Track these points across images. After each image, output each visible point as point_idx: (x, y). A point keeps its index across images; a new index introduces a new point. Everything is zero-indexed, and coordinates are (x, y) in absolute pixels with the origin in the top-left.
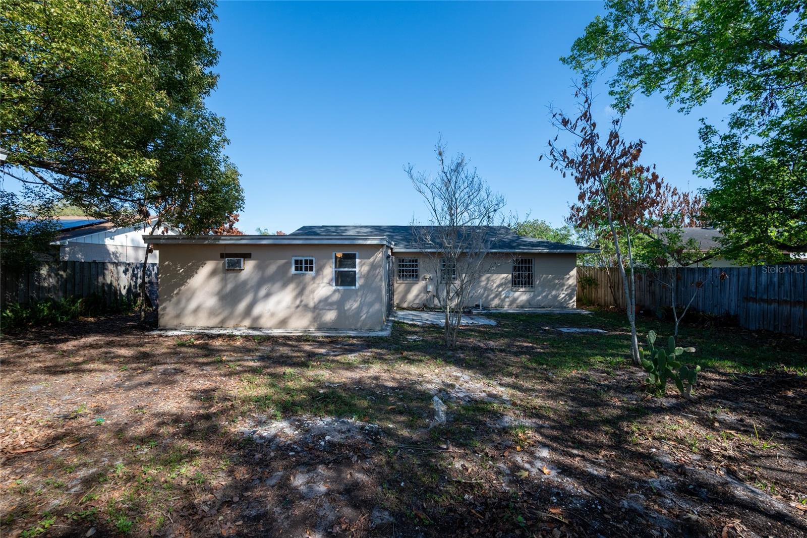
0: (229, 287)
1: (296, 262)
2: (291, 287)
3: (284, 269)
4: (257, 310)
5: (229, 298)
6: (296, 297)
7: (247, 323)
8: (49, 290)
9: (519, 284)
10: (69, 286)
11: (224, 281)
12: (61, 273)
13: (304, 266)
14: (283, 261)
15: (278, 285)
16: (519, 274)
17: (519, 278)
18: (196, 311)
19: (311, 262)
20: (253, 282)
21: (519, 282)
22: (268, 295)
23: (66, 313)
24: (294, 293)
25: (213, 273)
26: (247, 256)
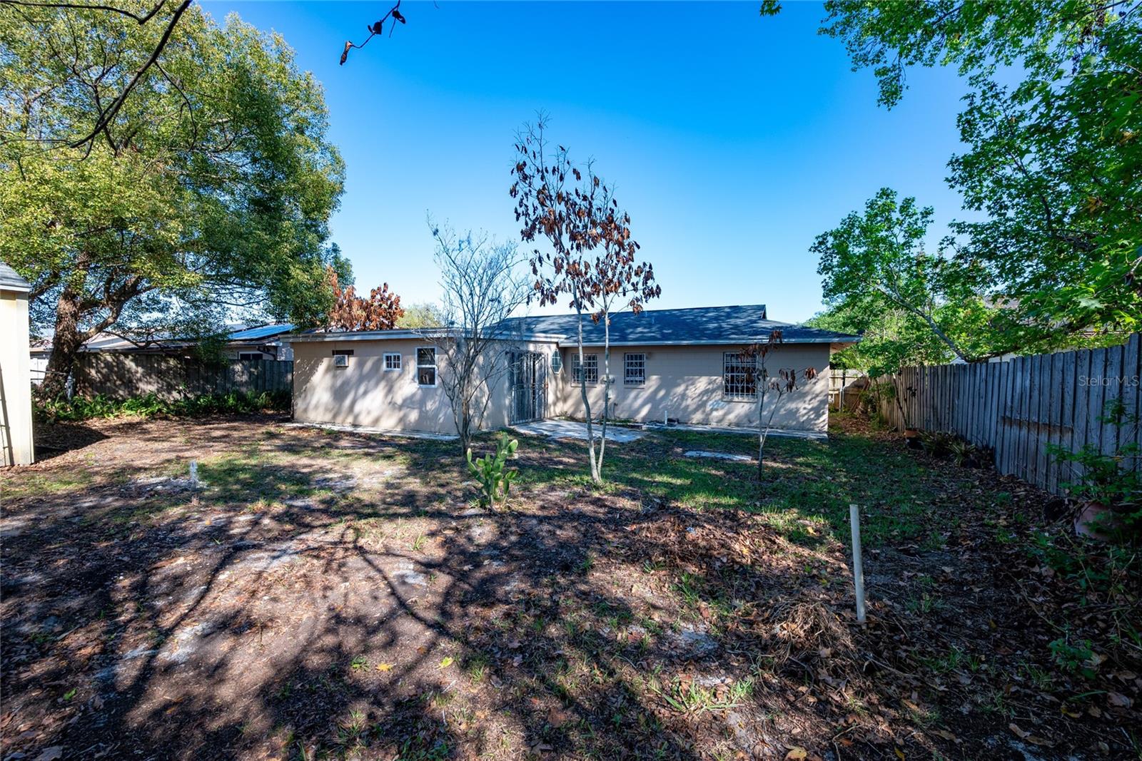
0: (339, 383)
1: (388, 358)
2: (382, 384)
3: (377, 366)
4: (357, 408)
5: (339, 394)
6: (386, 395)
7: (350, 419)
8: (242, 384)
9: (732, 391)
10: (260, 382)
11: (335, 376)
12: (252, 370)
13: (393, 362)
14: (376, 358)
15: (373, 382)
16: (732, 377)
17: (732, 382)
18: (316, 407)
19: (398, 357)
20: (354, 380)
21: (732, 387)
22: (365, 393)
23: (248, 404)
24: (385, 391)
25: (328, 370)
26: (350, 353)
